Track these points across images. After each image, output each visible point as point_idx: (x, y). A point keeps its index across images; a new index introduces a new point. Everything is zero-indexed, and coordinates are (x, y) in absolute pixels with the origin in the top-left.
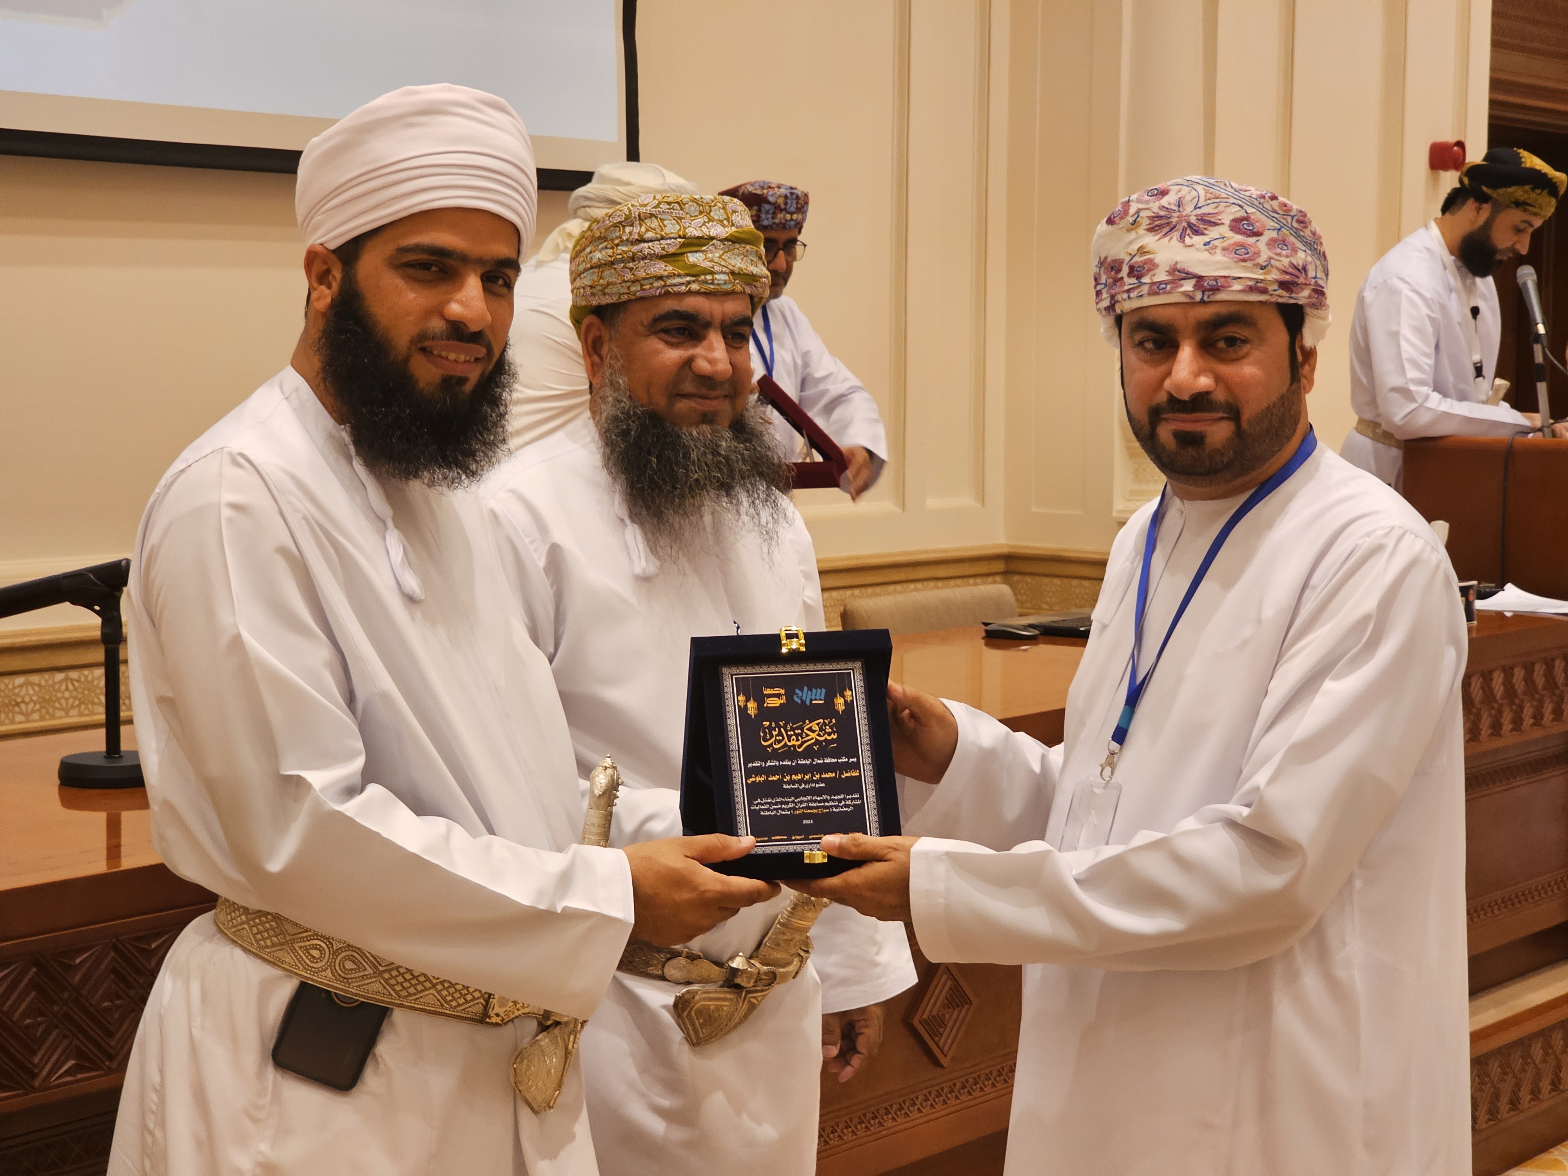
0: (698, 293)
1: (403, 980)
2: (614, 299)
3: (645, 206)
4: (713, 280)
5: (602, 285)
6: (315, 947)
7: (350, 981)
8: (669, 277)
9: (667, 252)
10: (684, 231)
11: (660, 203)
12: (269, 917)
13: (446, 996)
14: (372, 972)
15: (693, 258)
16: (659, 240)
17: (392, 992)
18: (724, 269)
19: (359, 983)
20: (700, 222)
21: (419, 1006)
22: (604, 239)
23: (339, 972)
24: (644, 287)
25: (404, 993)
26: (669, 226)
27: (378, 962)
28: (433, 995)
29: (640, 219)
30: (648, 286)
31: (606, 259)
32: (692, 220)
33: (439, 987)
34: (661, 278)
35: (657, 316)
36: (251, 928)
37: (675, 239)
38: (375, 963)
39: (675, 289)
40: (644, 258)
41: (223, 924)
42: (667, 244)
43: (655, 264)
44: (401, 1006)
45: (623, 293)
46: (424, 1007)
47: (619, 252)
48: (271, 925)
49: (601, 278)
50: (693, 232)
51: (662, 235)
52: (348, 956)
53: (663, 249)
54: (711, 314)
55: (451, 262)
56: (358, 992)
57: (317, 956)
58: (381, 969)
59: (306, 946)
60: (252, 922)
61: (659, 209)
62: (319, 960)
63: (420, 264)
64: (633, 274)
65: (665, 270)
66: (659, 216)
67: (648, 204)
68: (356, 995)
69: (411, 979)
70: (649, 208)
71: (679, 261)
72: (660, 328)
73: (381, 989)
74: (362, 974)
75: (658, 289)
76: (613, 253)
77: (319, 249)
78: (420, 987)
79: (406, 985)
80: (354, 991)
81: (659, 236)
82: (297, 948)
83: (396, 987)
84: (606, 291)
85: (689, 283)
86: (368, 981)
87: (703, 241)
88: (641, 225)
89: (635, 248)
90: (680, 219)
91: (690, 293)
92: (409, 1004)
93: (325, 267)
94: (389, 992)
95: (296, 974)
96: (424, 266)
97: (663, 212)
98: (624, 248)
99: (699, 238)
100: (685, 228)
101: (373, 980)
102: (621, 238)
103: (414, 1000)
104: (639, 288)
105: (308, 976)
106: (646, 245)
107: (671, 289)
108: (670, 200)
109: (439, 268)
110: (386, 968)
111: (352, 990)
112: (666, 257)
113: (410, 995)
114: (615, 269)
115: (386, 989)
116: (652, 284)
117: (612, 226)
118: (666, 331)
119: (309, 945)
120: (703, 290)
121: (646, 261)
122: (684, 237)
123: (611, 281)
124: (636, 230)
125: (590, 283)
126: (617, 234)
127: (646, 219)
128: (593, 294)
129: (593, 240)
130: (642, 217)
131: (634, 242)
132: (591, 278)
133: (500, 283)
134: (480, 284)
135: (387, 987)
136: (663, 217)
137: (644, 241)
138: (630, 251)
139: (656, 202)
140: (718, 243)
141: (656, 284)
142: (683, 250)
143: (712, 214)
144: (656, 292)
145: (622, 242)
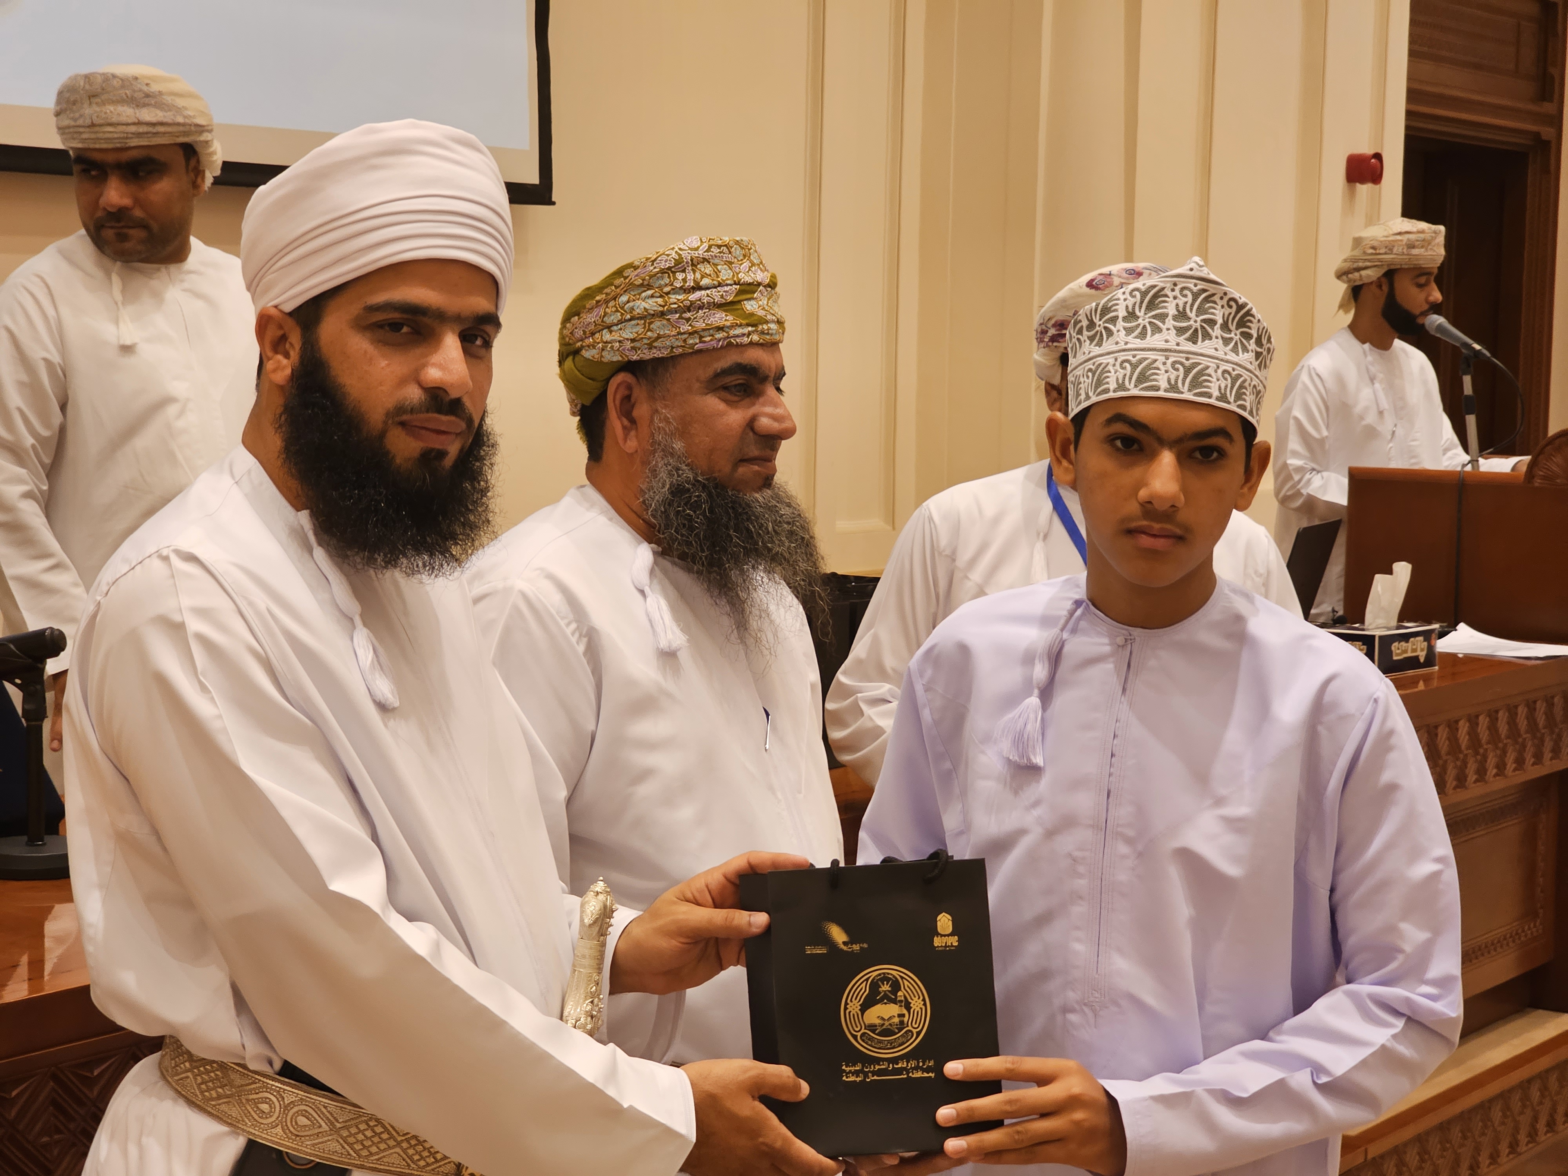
0: (757, 344)
1: (363, 1137)
2: (665, 353)
3: (697, 249)
4: (768, 329)
5: (649, 338)
6: (265, 1101)
7: (303, 1138)
8: (732, 327)
9: (726, 300)
11: (710, 247)
12: (215, 1065)
13: (413, 1155)
14: (327, 1128)
15: (750, 306)
16: (715, 288)
17: (351, 1152)
19: (314, 1142)
20: (746, 267)
21: (382, 1167)
22: (651, 286)
23: (292, 1129)
24: (703, 339)
25: (365, 1153)
26: (722, 272)
27: (335, 1118)
28: (399, 1155)
29: (693, 265)
30: (708, 339)
31: (656, 309)
32: (741, 265)
33: (405, 1145)
34: (720, 329)
35: (719, 370)
36: (195, 1076)
37: (731, 285)
38: (332, 1119)
39: (739, 340)
40: (701, 308)
41: (167, 1071)
42: (724, 292)
43: (714, 314)
44: (362, 1167)
45: (678, 347)
46: (388, 1168)
47: (673, 301)
48: (216, 1075)
49: (649, 330)
50: (743, 278)
51: (718, 282)
52: (302, 1111)
53: (722, 296)
54: (770, 368)
55: (426, 320)
56: (313, 1152)
57: (266, 1111)
58: (338, 1125)
59: (254, 1099)
60: (195, 1070)
61: (711, 253)
62: (269, 1115)
63: (390, 325)
64: (691, 325)
65: (726, 320)
66: (711, 261)
67: (698, 247)
68: (310, 1155)
69: (373, 1136)
70: (700, 252)
71: (737, 309)
72: (720, 384)
73: (338, 1148)
74: (316, 1131)
75: (719, 340)
76: (663, 302)
77: (275, 311)
78: (383, 1146)
79: (367, 1143)
80: (309, 1151)
81: (715, 282)
82: (244, 1101)
83: (355, 1146)
84: (655, 344)
85: (749, 334)
86: (326, 1139)
87: (756, 288)
88: (694, 271)
89: (690, 297)
90: (734, 263)
91: (752, 344)
92: (372, 1165)
93: (280, 333)
94: (348, 1152)
95: (243, 1130)
96: (395, 326)
97: (716, 257)
98: (679, 297)
99: (750, 284)
100: (739, 274)
101: (330, 1138)
102: (671, 285)
103: (376, 1159)
104: (696, 341)
105: (257, 1133)
106: (702, 293)
107: (735, 340)
108: (719, 242)
109: (412, 328)
110: (345, 1124)
111: (306, 1150)
112: (725, 306)
113: (371, 1154)
114: (668, 320)
115: (345, 1148)
116: (712, 335)
117: (658, 272)
118: (726, 388)
119: (258, 1099)
120: (762, 341)
121: (704, 311)
122: (739, 284)
123: (661, 333)
124: (690, 276)
125: (632, 336)
126: (667, 281)
127: (698, 264)
128: (633, 348)
129: (631, 287)
130: (695, 262)
131: (689, 290)
132: (634, 330)
133: (479, 342)
134: (459, 344)
135: (346, 1146)
136: (716, 261)
137: (700, 288)
138: (687, 300)
139: (706, 245)
140: (764, 289)
141: (718, 336)
142: (739, 298)
143: (751, 257)
144: (717, 344)
145: (675, 290)
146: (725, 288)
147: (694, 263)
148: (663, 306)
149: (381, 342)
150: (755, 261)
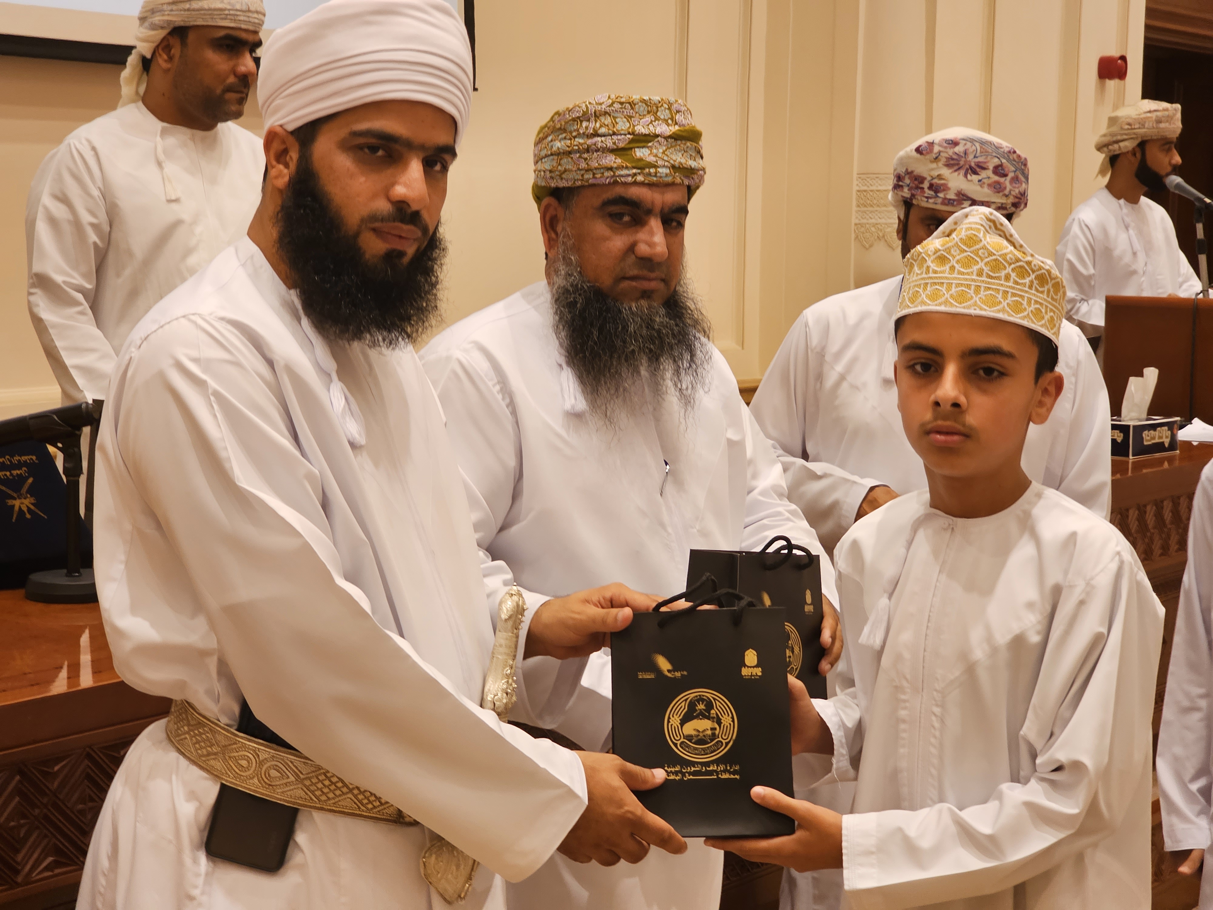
0: (642, 184)
1: (322, 786)
2: (570, 184)
3: (601, 104)
4: (656, 173)
5: (560, 171)
6: (245, 758)
7: (273, 787)
8: (620, 168)
9: (618, 146)
10: (633, 128)
11: (613, 103)
12: (206, 729)
13: (362, 799)
15: (640, 153)
16: (611, 136)
17: (313, 797)
18: (666, 164)
19: (282, 789)
20: (647, 121)
21: (337, 809)
22: (564, 130)
23: (265, 780)
24: (596, 176)
25: (323, 798)
26: (620, 124)
27: (298, 770)
28: (351, 800)
30: (599, 176)
31: (564, 148)
32: (641, 119)
33: (356, 792)
34: (611, 169)
35: (606, 201)
36: (191, 738)
37: (625, 135)
39: (623, 179)
40: (597, 150)
41: (171, 732)
42: (618, 140)
43: (607, 156)
44: (319, 809)
45: (578, 180)
46: (342, 810)
47: (575, 143)
48: (207, 737)
49: (560, 164)
50: (641, 129)
51: (613, 131)
52: (274, 765)
53: (614, 143)
54: (653, 203)
55: (397, 146)
56: (283, 798)
57: (245, 766)
59: (235, 756)
60: (192, 733)
61: (613, 108)
62: (247, 769)
63: (369, 147)
64: (587, 164)
65: (615, 162)
66: (612, 114)
67: (603, 103)
69: (330, 785)
70: (604, 106)
71: (627, 155)
72: (608, 211)
73: (301, 795)
75: (607, 178)
76: (571, 143)
77: (279, 130)
78: (338, 793)
79: (326, 790)
80: (276, 795)
81: (611, 132)
82: (227, 758)
83: (316, 792)
84: (564, 176)
85: (635, 174)
87: (649, 138)
88: (596, 122)
89: (590, 142)
90: (631, 117)
91: (635, 183)
92: (329, 807)
93: (282, 147)
94: (310, 797)
95: (227, 781)
96: (371, 149)
97: (616, 110)
98: (581, 141)
99: (645, 135)
100: (634, 126)
101: (295, 787)
102: (578, 131)
103: (332, 803)
104: (591, 176)
105: (235, 782)
106: (599, 139)
107: (620, 179)
108: (623, 100)
109: (385, 152)
110: (307, 776)
112: (616, 151)
113: (329, 799)
114: (572, 158)
115: (306, 796)
116: (603, 173)
117: (570, 120)
118: (611, 216)
119: (239, 756)
120: (646, 181)
121: (598, 153)
122: (633, 134)
123: (567, 168)
124: (593, 125)
125: (551, 168)
126: (575, 127)
127: (600, 115)
128: (552, 178)
129: (554, 130)
130: (598, 114)
132: (553, 164)
133: (438, 167)
134: (421, 168)
135: (308, 792)
136: (616, 115)
137: (598, 135)
138: (585, 143)
139: (610, 101)
140: (663, 140)
141: (606, 174)
142: (631, 146)
143: (659, 114)
144: (606, 181)
145: (579, 135)
146: (619, 137)
147: (597, 116)
148: (569, 147)
149: (360, 162)
150: (662, 117)
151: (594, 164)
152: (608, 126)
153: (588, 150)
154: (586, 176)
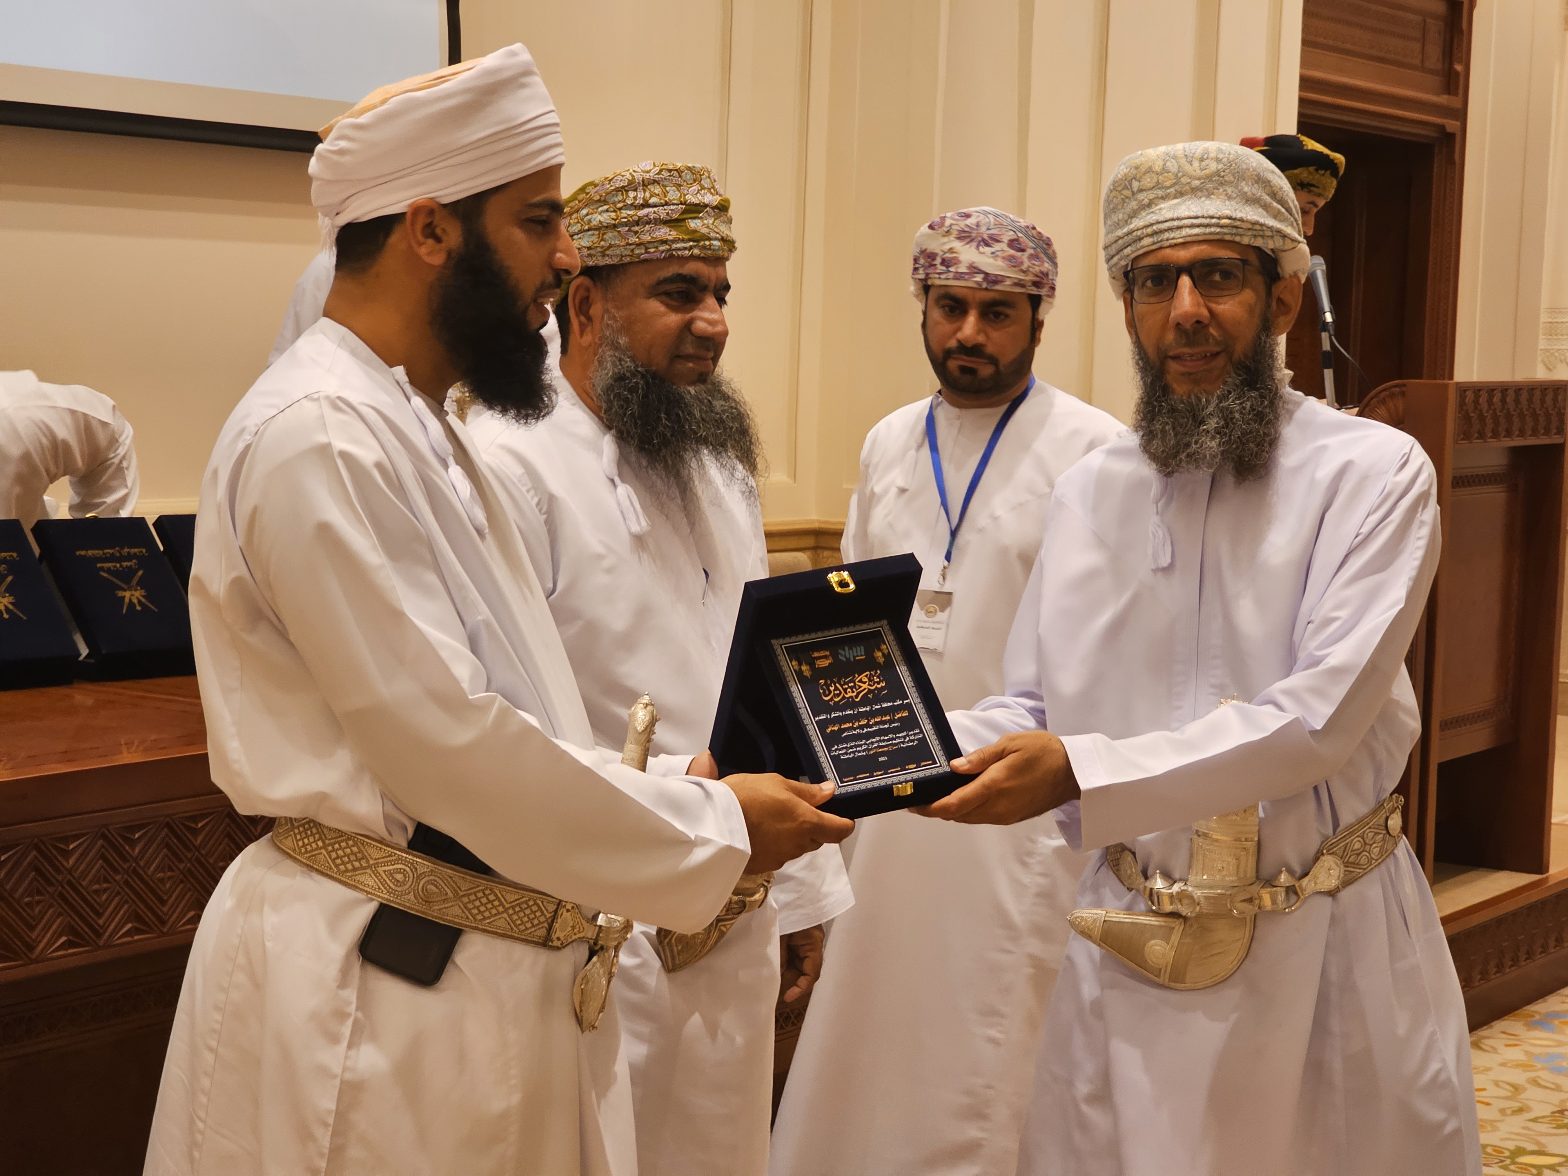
0: (698, 258)
2: (615, 261)
3: (648, 172)
4: (710, 245)
5: (602, 247)
7: (431, 904)
8: (673, 241)
9: (671, 217)
10: (684, 198)
11: (661, 170)
14: (452, 896)
15: (693, 224)
16: (663, 206)
17: (469, 916)
18: (717, 236)
19: (439, 906)
20: (695, 190)
22: (605, 202)
23: (422, 896)
24: (649, 250)
26: (671, 192)
27: (458, 887)
29: (644, 185)
30: (652, 250)
31: (608, 221)
32: (690, 188)
34: (664, 242)
35: (661, 278)
36: (329, 852)
37: (678, 205)
39: (679, 253)
40: (648, 223)
42: (670, 210)
43: (659, 229)
45: (626, 256)
47: (624, 215)
48: (353, 850)
49: (602, 240)
50: (691, 199)
51: (666, 201)
53: (668, 214)
54: (709, 277)
56: (437, 915)
58: (459, 893)
60: (330, 848)
61: (661, 176)
64: (638, 237)
65: (669, 235)
66: (661, 183)
67: (650, 170)
70: (652, 174)
71: (681, 226)
72: (662, 290)
73: (459, 912)
74: (443, 897)
75: (662, 252)
76: (618, 216)
81: (662, 201)
82: (381, 871)
84: (607, 252)
85: (691, 248)
86: (448, 904)
87: (699, 208)
88: (645, 191)
89: (642, 213)
90: (680, 185)
91: (692, 257)
92: (483, 927)
93: (428, 221)
94: (467, 915)
95: (380, 895)
97: (665, 179)
98: (629, 212)
99: (697, 205)
100: (685, 195)
102: (624, 201)
104: (643, 251)
105: (391, 898)
106: (651, 209)
107: (676, 253)
108: (671, 167)
110: (465, 893)
111: (431, 913)
112: (669, 222)
114: (619, 232)
115: (463, 913)
116: (657, 247)
117: (613, 190)
118: (667, 294)
120: (702, 255)
121: (650, 226)
122: (685, 204)
123: (613, 243)
124: (641, 195)
125: (588, 244)
126: (620, 198)
127: (649, 185)
128: (590, 255)
129: (590, 203)
130: (646, 183)
131: (639, 206)
132: (590, 240)
135: (465, 911)
136: (666, 183)
137: (649, 206)
138: (636, 215)
139: (657, 169)
140: (711, 210)
141: (661, 248)
142: (685, 216)
143: (702, 182)
144: (661, 256)
145: (626, 207)
146: (672, 207)
148: (615, 220)
150: (706, 186)
151: (647, 238)
152: (658, 195)
153: (637, 223)
154: (637, 252)
